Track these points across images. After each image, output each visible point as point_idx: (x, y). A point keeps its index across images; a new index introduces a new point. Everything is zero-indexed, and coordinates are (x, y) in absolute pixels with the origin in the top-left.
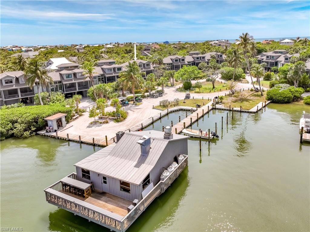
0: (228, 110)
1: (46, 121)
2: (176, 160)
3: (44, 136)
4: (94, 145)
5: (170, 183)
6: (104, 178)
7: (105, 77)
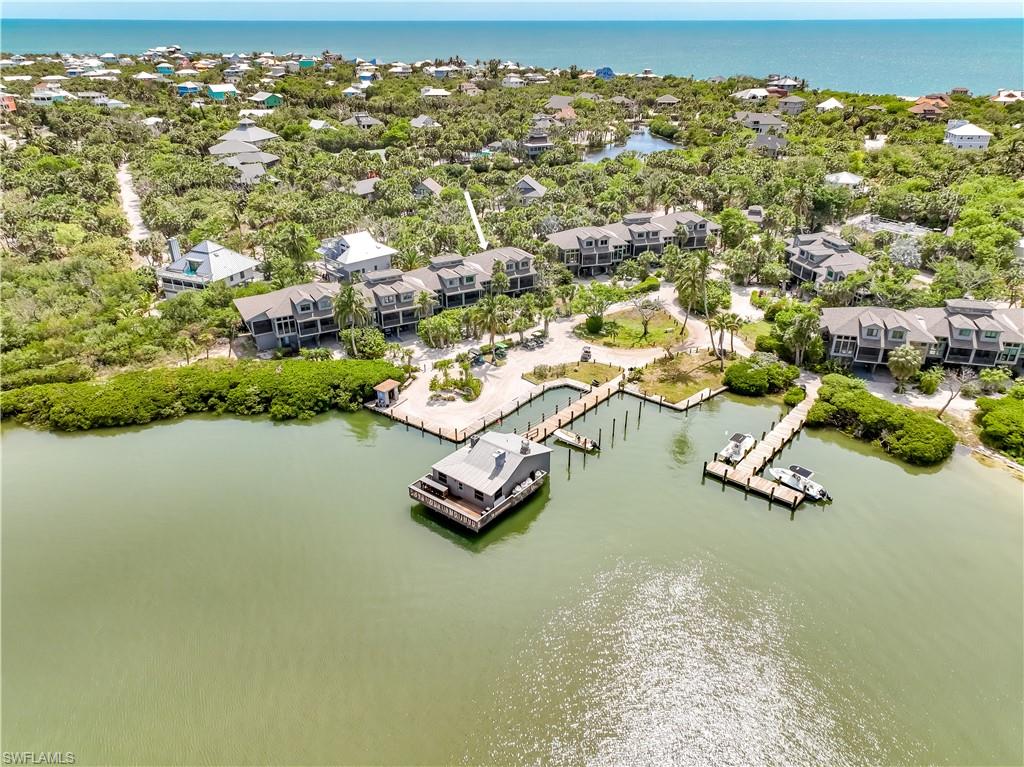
0: (641, 398)
1: (375, 392)
2: (532, 476)
3: (373, 412)
4: (440, 437)
5: (522, 498)
6: (461, 484)
7: (444, 295)
